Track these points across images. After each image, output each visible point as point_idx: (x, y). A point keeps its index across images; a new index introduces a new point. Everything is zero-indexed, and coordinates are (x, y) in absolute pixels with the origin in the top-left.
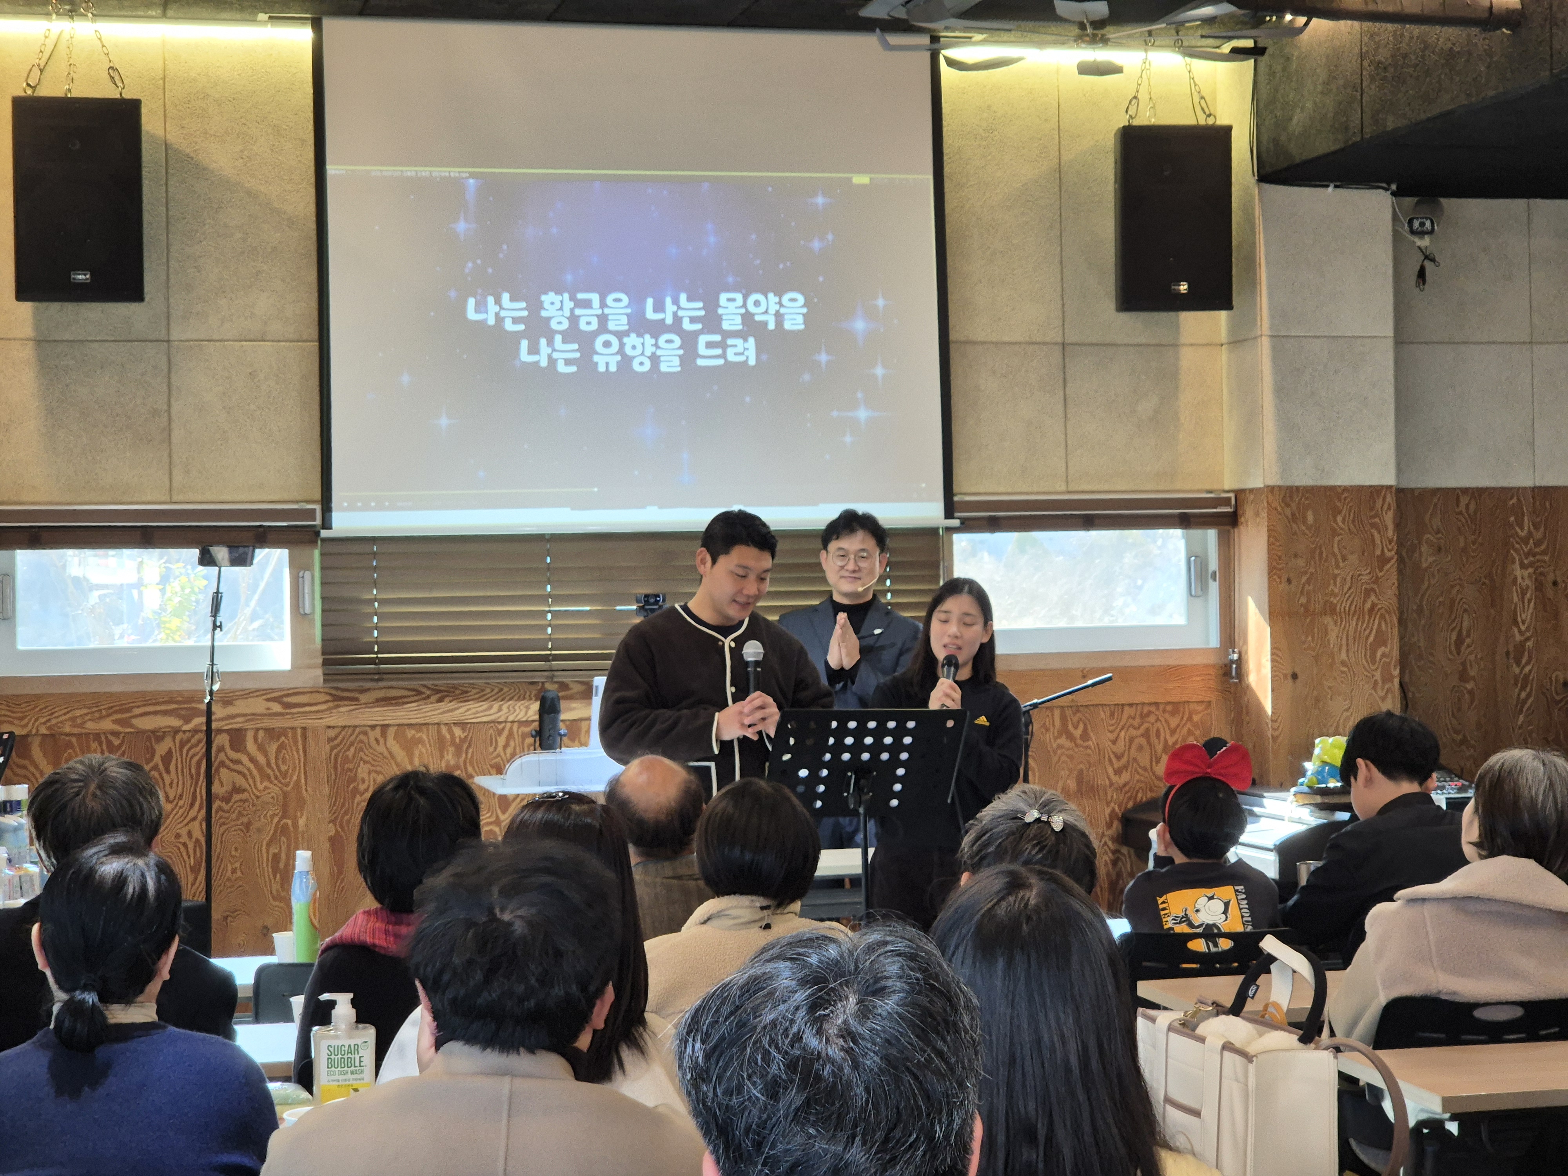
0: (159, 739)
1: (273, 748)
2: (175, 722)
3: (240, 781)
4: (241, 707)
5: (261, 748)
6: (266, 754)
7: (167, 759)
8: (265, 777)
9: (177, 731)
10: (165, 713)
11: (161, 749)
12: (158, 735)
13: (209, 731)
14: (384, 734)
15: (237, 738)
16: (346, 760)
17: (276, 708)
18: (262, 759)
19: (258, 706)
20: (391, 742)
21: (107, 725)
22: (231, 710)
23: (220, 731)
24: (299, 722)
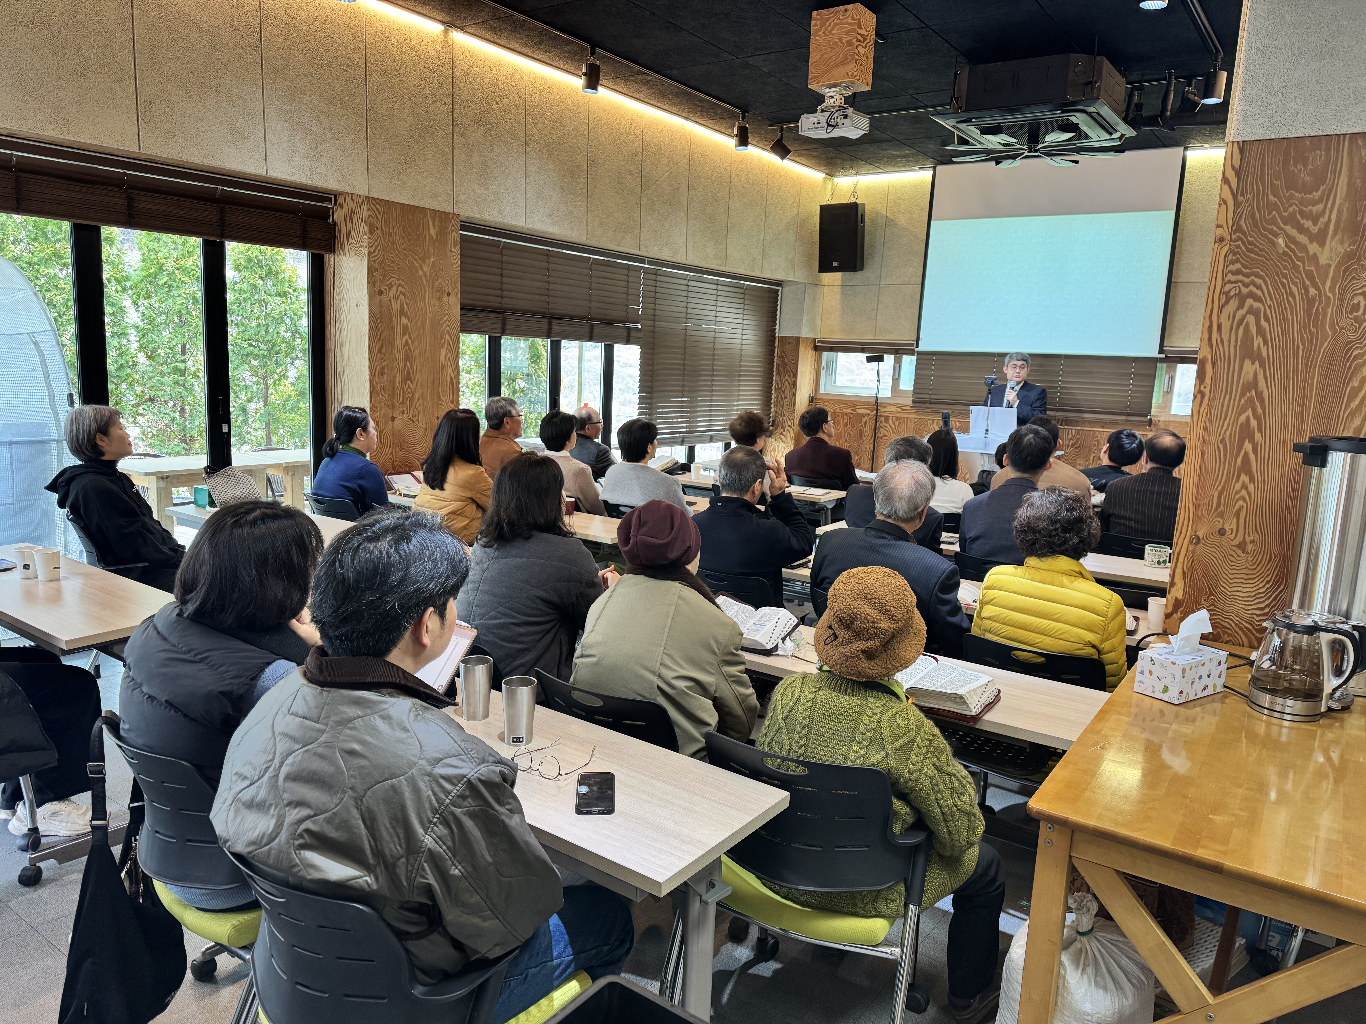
0: (864, 417)
1: (897, 423)
2: (869, 412)
3: (886, 432)
4: (888, 409)
5: (894, 423)
6: (894, 424)
7: (865, 423)
8: (894, 432)
9: (869, 415)
10: (866, 408)
11: (864, 420)
12: (863, 415)
13: (877, 415)
14: (933, 422)
15: (887, 418)
16: (920, 429)
17: (899, 410)
18: (893, 427)
19: (894, 409)
20: (935, 425)
21: (849, 411)
22: (885, 410)
23: (881, 416)
24: (906, 416)
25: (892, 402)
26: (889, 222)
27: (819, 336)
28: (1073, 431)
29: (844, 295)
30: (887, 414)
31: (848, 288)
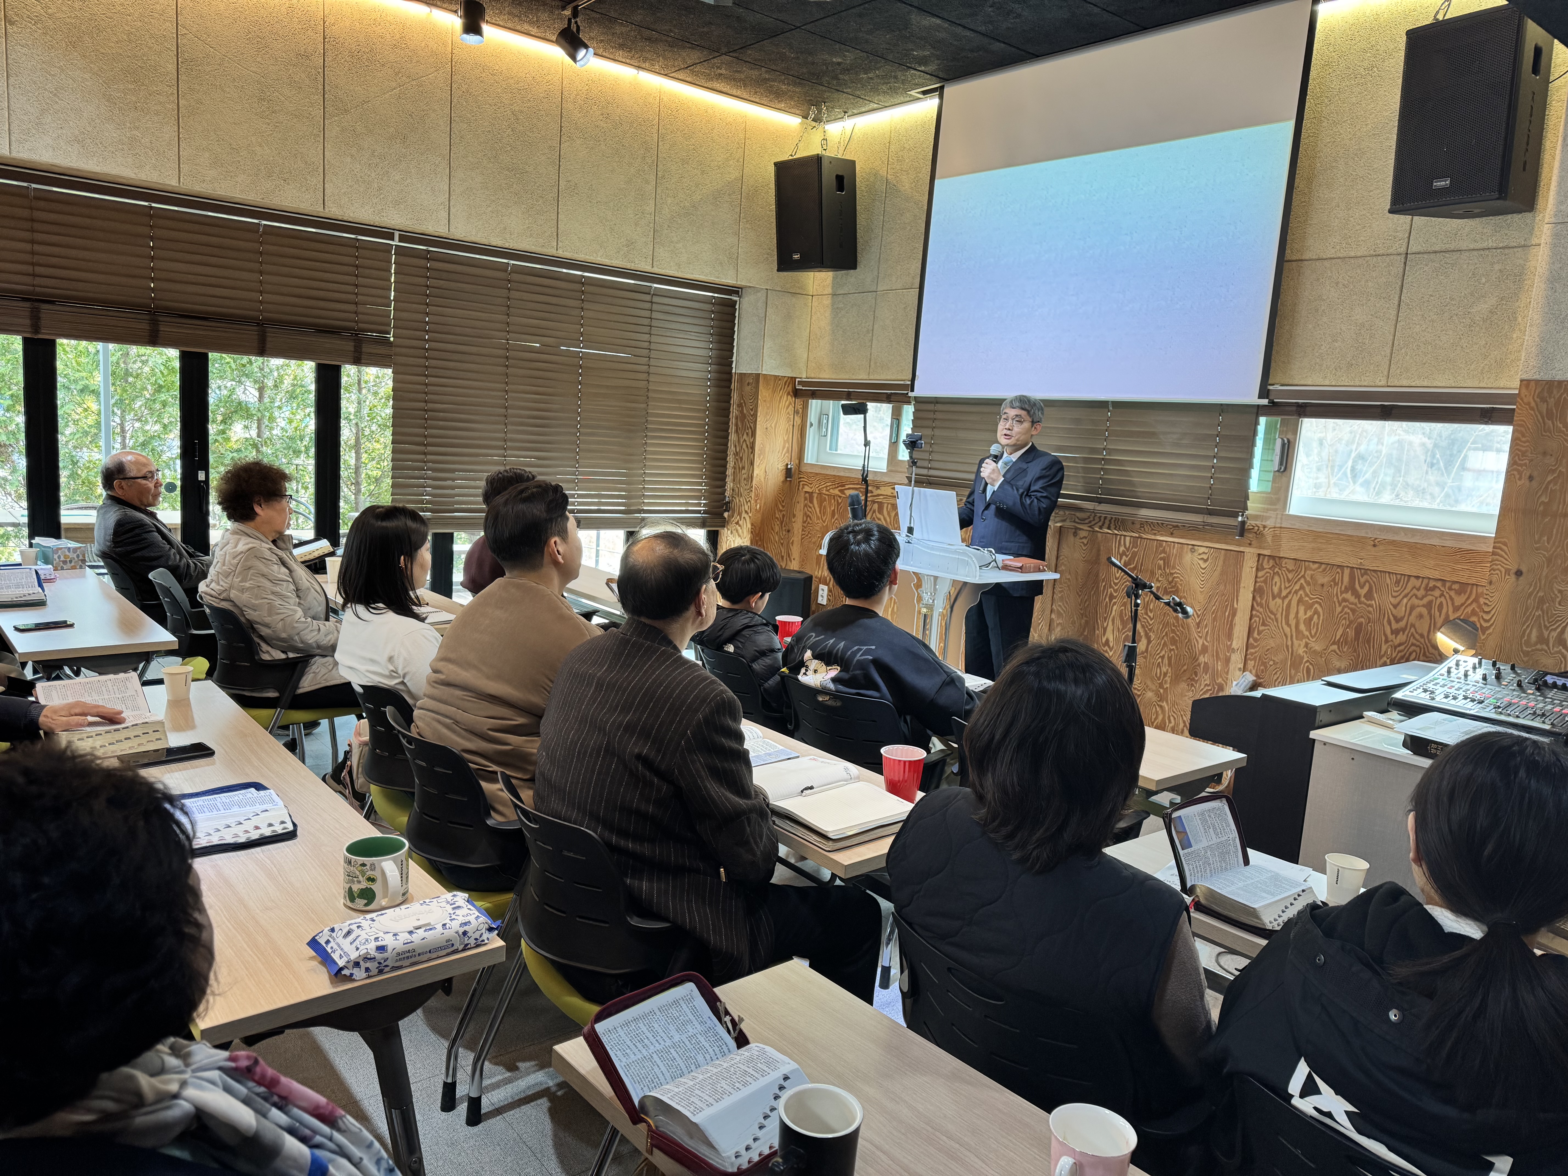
4: (883, 491)
15: (881, 506)
19: (889, 491)
21: (837, 492)
22: (879, 492)
25: (887, 479)
26: (891, 189)
27: (803, 375)
28: (1128, 539)
29: (836, 311)
30: (880, 499)
31: (840, 297)
